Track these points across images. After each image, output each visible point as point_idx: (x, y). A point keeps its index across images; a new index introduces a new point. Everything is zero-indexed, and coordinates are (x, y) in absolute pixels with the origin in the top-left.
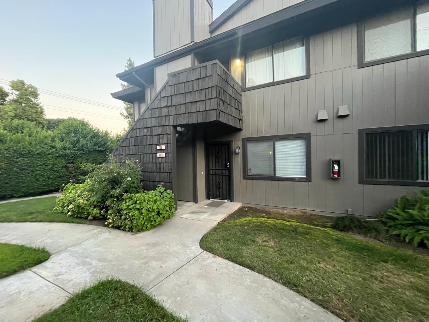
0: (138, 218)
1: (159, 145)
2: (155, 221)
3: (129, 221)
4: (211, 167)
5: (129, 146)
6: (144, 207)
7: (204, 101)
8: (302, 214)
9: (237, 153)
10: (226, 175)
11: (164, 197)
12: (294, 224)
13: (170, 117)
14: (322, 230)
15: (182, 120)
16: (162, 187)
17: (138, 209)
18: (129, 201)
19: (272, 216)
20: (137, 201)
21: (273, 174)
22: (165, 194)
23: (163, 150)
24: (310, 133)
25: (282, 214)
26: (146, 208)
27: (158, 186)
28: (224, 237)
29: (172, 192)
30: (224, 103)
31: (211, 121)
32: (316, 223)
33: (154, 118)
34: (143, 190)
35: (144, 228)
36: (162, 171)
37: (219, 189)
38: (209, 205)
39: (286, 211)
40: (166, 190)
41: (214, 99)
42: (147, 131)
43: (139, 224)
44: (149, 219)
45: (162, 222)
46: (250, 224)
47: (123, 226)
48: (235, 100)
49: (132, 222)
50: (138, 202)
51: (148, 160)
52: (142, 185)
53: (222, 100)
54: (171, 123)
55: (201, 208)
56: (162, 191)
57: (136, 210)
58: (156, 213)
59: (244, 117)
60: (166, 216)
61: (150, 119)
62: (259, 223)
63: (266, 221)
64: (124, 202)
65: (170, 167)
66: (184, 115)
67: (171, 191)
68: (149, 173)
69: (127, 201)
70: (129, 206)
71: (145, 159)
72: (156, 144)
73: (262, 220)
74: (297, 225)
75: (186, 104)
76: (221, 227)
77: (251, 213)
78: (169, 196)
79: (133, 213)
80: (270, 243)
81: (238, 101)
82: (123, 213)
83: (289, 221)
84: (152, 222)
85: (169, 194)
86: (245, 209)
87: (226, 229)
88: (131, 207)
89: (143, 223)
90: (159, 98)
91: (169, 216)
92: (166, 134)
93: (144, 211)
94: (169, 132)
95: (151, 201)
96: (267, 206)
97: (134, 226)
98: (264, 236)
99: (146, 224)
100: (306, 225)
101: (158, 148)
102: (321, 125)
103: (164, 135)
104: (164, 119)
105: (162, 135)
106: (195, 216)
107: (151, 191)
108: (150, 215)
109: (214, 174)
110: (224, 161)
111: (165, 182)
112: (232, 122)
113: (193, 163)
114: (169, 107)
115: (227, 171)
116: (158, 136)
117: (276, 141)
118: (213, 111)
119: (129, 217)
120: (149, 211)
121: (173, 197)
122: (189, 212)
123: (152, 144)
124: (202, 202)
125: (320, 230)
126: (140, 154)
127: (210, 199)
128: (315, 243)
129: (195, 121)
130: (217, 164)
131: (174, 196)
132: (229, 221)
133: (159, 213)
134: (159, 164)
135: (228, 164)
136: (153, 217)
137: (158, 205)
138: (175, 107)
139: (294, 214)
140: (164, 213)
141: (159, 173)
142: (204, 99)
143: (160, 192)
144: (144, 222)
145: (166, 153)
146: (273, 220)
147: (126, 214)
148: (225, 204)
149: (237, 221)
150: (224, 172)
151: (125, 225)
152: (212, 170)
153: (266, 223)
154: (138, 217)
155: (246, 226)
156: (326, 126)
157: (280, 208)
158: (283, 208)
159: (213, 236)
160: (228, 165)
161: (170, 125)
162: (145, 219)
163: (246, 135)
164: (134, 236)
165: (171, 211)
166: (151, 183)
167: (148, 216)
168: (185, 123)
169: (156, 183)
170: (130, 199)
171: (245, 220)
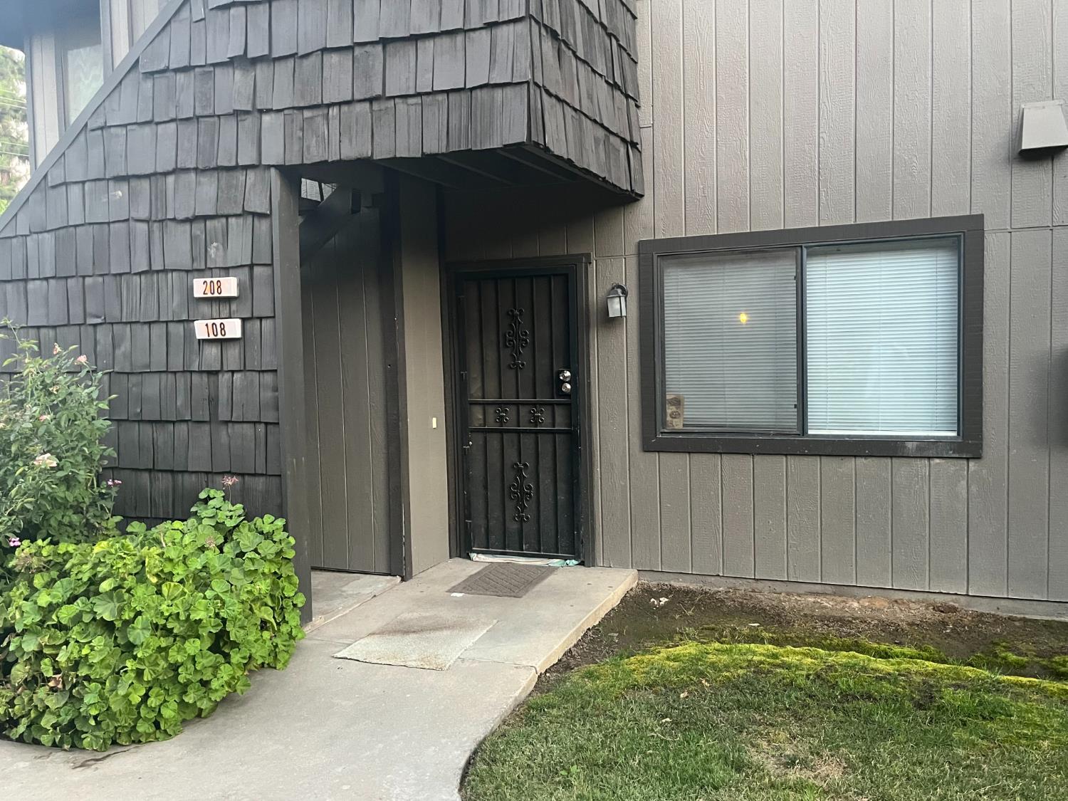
0: (106, 673)
1: (201, 272)
2: (205, 684)
3: (53, 690)
4: (475, 390)
5: (26, 280)
6: (139, 613)
7: (460, 38)
8: (930, 615)
9: (614, 319)
10: (552, 432)
11: (241, 554)
12: (914, 668)
13: (266, 118)
14: (1053, 694)
15: (335, 138)
16: (225, 498)
17: (108, 627)
18: (50, 584)
19: (797, 628)
20: (94, 582)
21: (792, 422)
22: (246, 538)
23: (229, 300)
24: (980, 218)
25: (842, 621)
26: (148, 616)
27: (203, 495)
28: (580, 749)
29: (285, 529)
30: (559, 50)
31: (496, 144)
32: (1012, 657)
33: (173, 125)
34: (118, 518)
35: (142, 727)
36: (223, 414)
37: (520, 501)
38: (471, 585)
39: (855, 605)
40: (248, 517)
41: (511, 26)
42: (132, 195)
43: (114, 708)
44: (171, 674)
45: (239, 688)
46: (702, 674)
47: (24, 721)
48: (606, 39)
49: (71, 696)
50: (105, 586)
51: (140, 359)
52: (114, 493)
53: (554, 35)
54: (273, 153)
55: (433, 602)
56: (230, 524)
57: (91, 629)
58: (208, 644)
59: (646, 134)
60: (260, 653)
61: (147, 130)
62: (741, 672)
63: (775, 656)
64: (21, 589)
65: (268, 395)
66: (345, 108)
67: (280, 523)
68: (147, 429)
69: (38, 581)
70: (52, 608)
71: (124, 348)
72: (187, 271)
73: (754, 653)
74: (928, 675)
75: (358, 51)
76: (556, 700)
77: (690, 621)
78: (269, 549)
79: (81, 646)
80: (823, 770)
81: (619, 46)
82: (19, 648)
83: (886, 655)
84: (185, 692)
85: (268, 536)
86: (657, 598)
87: (584, 708)
88: (65, 614)
89: (136, 699)
90: (199, 12)
91: (274, 652)
92: (245, 213)
93: (139, 634)
94: (258, 205)
95: (177, 579)
96: (760, 585)
97: (86, 718)
98: (783, 735)
99: (152, 702)
100: (970, 672)
101: (198, 293)
102: (1036, 176)
103: (232, 221)
104: (228, 127)
105: (224, 220)
106: (410, 649)
107: (167, 524)
108: (175, 656)
109: (491, 424)
110: (542, 362)
111: (243, 475)
112: (597, 153)
113: (385, 371)
114: (255, 61)
115: (559, 412)
116: (198, 228)
117: (809, 255)
118: (508, 90)
119: (57, 671)
120: (168, 632)
121: (291, 554)
122: (375, 626)
123: (165, 271)
124: (435, 573)
125: (1041, 690)
126: (95, 325)
127: (474, 556)
128: (1036, 755)
129: (407, 148)
130: (509, 376)
131: (293, 547)
132: (592, 667)
133: (221, 643)
134: (205, 377)
135: (568, 374)
136: (190, 665)
137: (217, 597)
138: (290, 63)
139: (901, 616)
140: (251, 638)
141: (206, 428)
142: (460, 26)
143: (218, 526)
144: (143, 692)
145: (244, 320)
146: (805, 649)
147: (39, 655)
148: (552, 579)
149: (632, 663)
150: (545, 417)
151: (33, 715)
152: (484, 404)
153: (779, 666)
154: (108, 667)
155: (684, 685)
156: (1057, 180)
157: (829, 589)
158: (841, 590)
159: (528, 750)
160: (563, 382)
161: (269, 167)
162: (147, 676)
163: (660, 225)
164: (88, 772)
165: (284, 628)
166: (164, 481)
167: (166, 659)
168: (351, 151)
169: (189, 480)
170: (54, 574)
171: (668, 658)
